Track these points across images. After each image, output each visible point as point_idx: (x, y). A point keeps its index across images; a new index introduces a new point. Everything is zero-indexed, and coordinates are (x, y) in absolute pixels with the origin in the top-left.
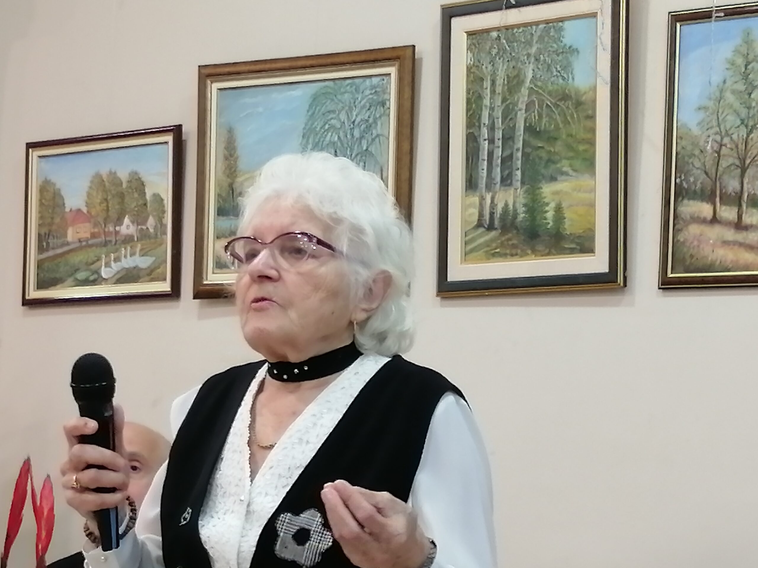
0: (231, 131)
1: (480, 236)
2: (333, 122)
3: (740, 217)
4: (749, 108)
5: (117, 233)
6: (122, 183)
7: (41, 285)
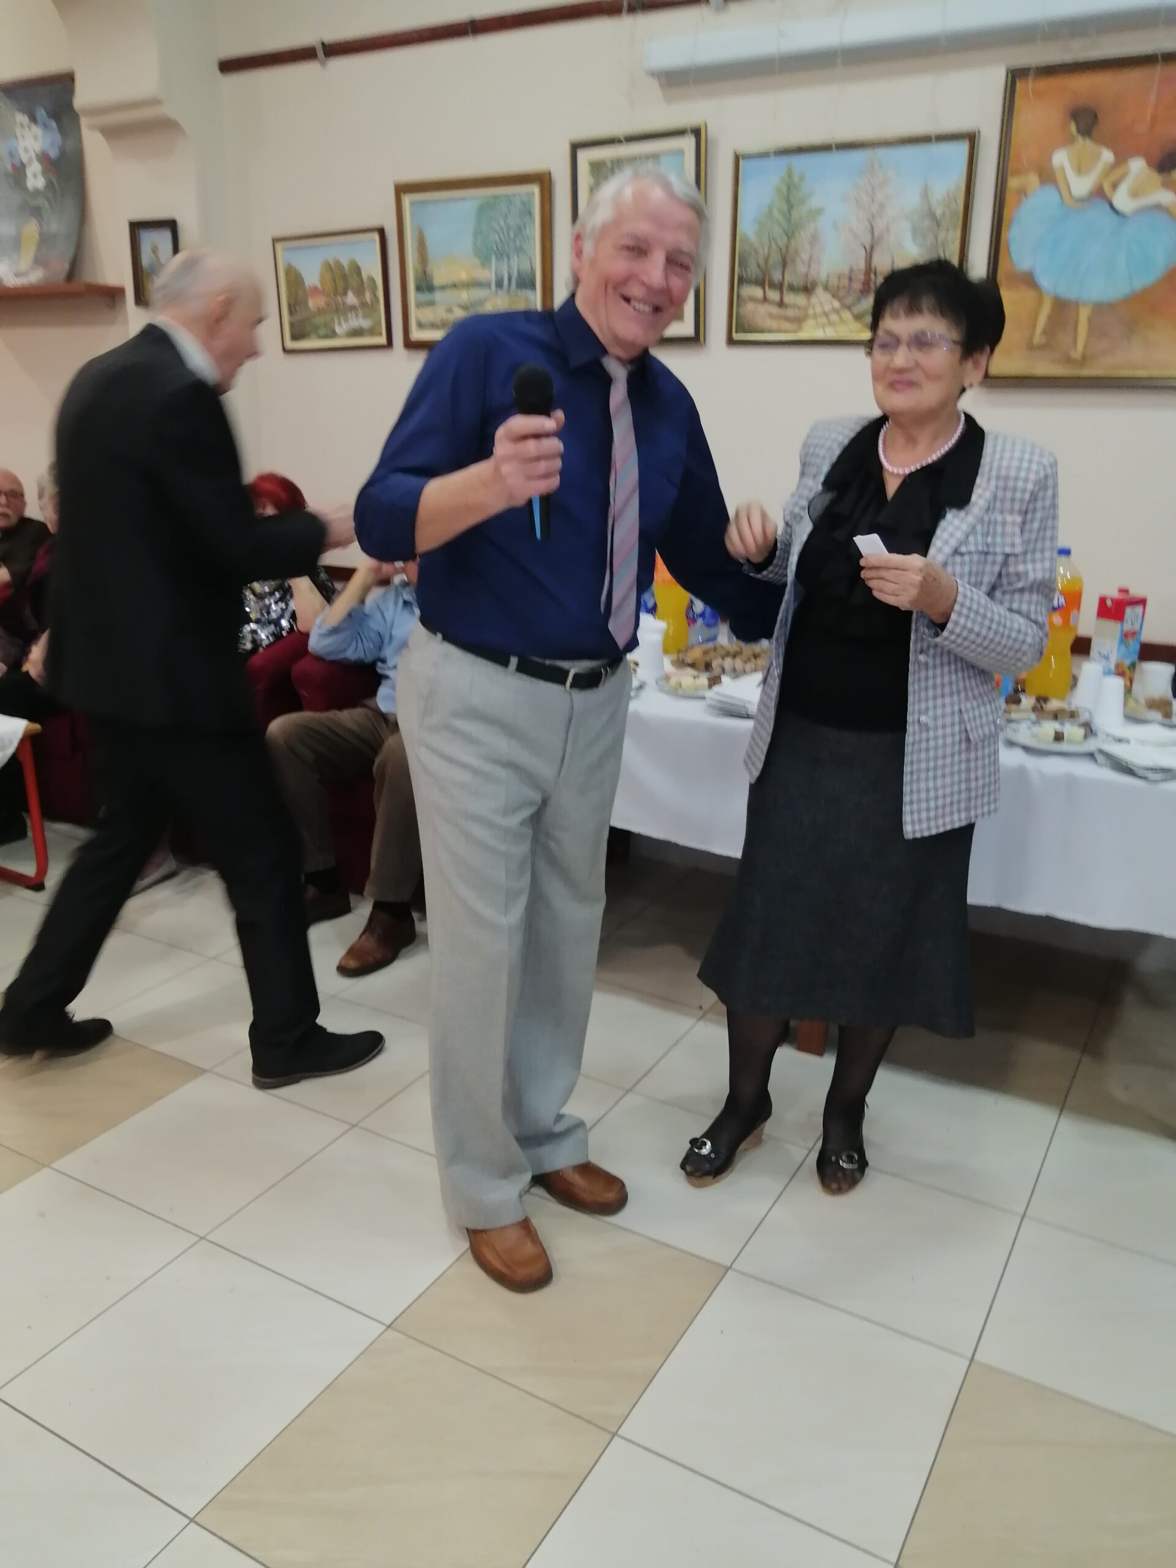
0: (422, 232)
2: (494, 226)
3: (782, 299)
4: (789, 221)
5: (344, 303)
6: (344, 267)
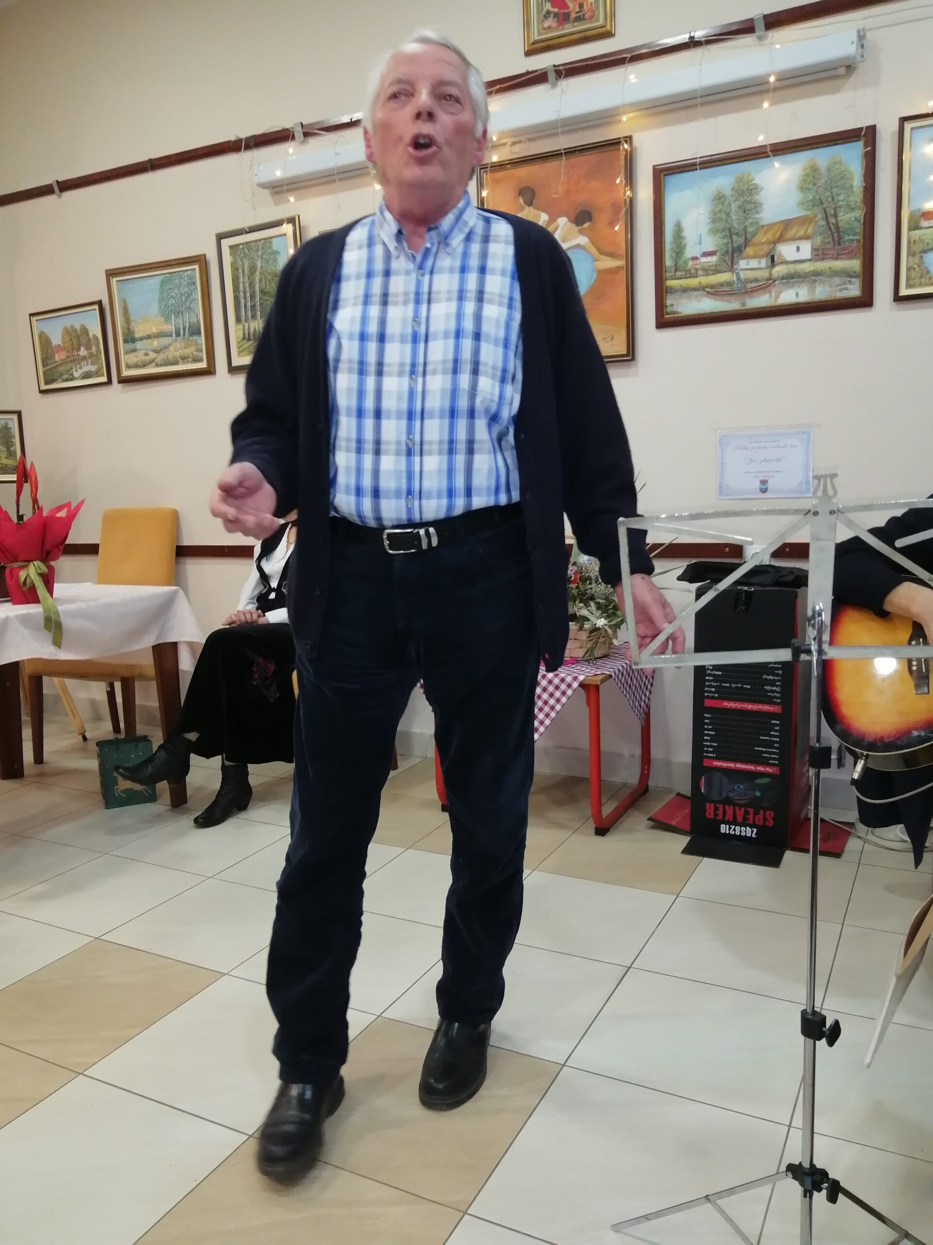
0: (125, 302)
1: (245, 344)
2: (172, 294)
5: (78, 355)
6: (77, 330)
7: (47, 382)
